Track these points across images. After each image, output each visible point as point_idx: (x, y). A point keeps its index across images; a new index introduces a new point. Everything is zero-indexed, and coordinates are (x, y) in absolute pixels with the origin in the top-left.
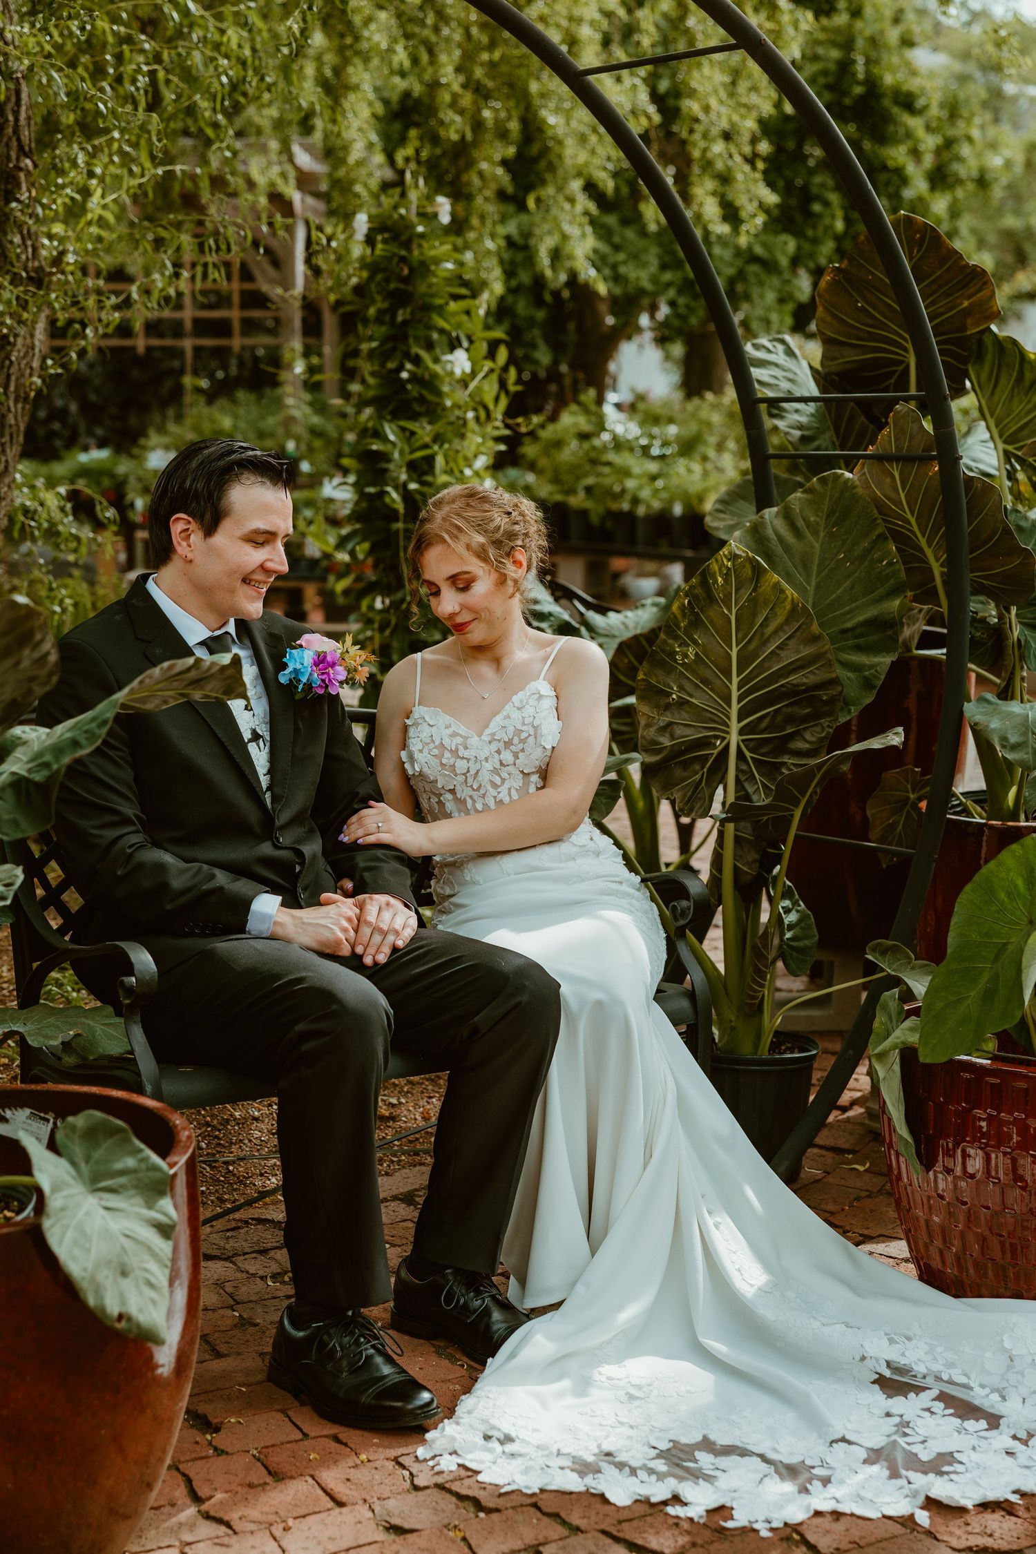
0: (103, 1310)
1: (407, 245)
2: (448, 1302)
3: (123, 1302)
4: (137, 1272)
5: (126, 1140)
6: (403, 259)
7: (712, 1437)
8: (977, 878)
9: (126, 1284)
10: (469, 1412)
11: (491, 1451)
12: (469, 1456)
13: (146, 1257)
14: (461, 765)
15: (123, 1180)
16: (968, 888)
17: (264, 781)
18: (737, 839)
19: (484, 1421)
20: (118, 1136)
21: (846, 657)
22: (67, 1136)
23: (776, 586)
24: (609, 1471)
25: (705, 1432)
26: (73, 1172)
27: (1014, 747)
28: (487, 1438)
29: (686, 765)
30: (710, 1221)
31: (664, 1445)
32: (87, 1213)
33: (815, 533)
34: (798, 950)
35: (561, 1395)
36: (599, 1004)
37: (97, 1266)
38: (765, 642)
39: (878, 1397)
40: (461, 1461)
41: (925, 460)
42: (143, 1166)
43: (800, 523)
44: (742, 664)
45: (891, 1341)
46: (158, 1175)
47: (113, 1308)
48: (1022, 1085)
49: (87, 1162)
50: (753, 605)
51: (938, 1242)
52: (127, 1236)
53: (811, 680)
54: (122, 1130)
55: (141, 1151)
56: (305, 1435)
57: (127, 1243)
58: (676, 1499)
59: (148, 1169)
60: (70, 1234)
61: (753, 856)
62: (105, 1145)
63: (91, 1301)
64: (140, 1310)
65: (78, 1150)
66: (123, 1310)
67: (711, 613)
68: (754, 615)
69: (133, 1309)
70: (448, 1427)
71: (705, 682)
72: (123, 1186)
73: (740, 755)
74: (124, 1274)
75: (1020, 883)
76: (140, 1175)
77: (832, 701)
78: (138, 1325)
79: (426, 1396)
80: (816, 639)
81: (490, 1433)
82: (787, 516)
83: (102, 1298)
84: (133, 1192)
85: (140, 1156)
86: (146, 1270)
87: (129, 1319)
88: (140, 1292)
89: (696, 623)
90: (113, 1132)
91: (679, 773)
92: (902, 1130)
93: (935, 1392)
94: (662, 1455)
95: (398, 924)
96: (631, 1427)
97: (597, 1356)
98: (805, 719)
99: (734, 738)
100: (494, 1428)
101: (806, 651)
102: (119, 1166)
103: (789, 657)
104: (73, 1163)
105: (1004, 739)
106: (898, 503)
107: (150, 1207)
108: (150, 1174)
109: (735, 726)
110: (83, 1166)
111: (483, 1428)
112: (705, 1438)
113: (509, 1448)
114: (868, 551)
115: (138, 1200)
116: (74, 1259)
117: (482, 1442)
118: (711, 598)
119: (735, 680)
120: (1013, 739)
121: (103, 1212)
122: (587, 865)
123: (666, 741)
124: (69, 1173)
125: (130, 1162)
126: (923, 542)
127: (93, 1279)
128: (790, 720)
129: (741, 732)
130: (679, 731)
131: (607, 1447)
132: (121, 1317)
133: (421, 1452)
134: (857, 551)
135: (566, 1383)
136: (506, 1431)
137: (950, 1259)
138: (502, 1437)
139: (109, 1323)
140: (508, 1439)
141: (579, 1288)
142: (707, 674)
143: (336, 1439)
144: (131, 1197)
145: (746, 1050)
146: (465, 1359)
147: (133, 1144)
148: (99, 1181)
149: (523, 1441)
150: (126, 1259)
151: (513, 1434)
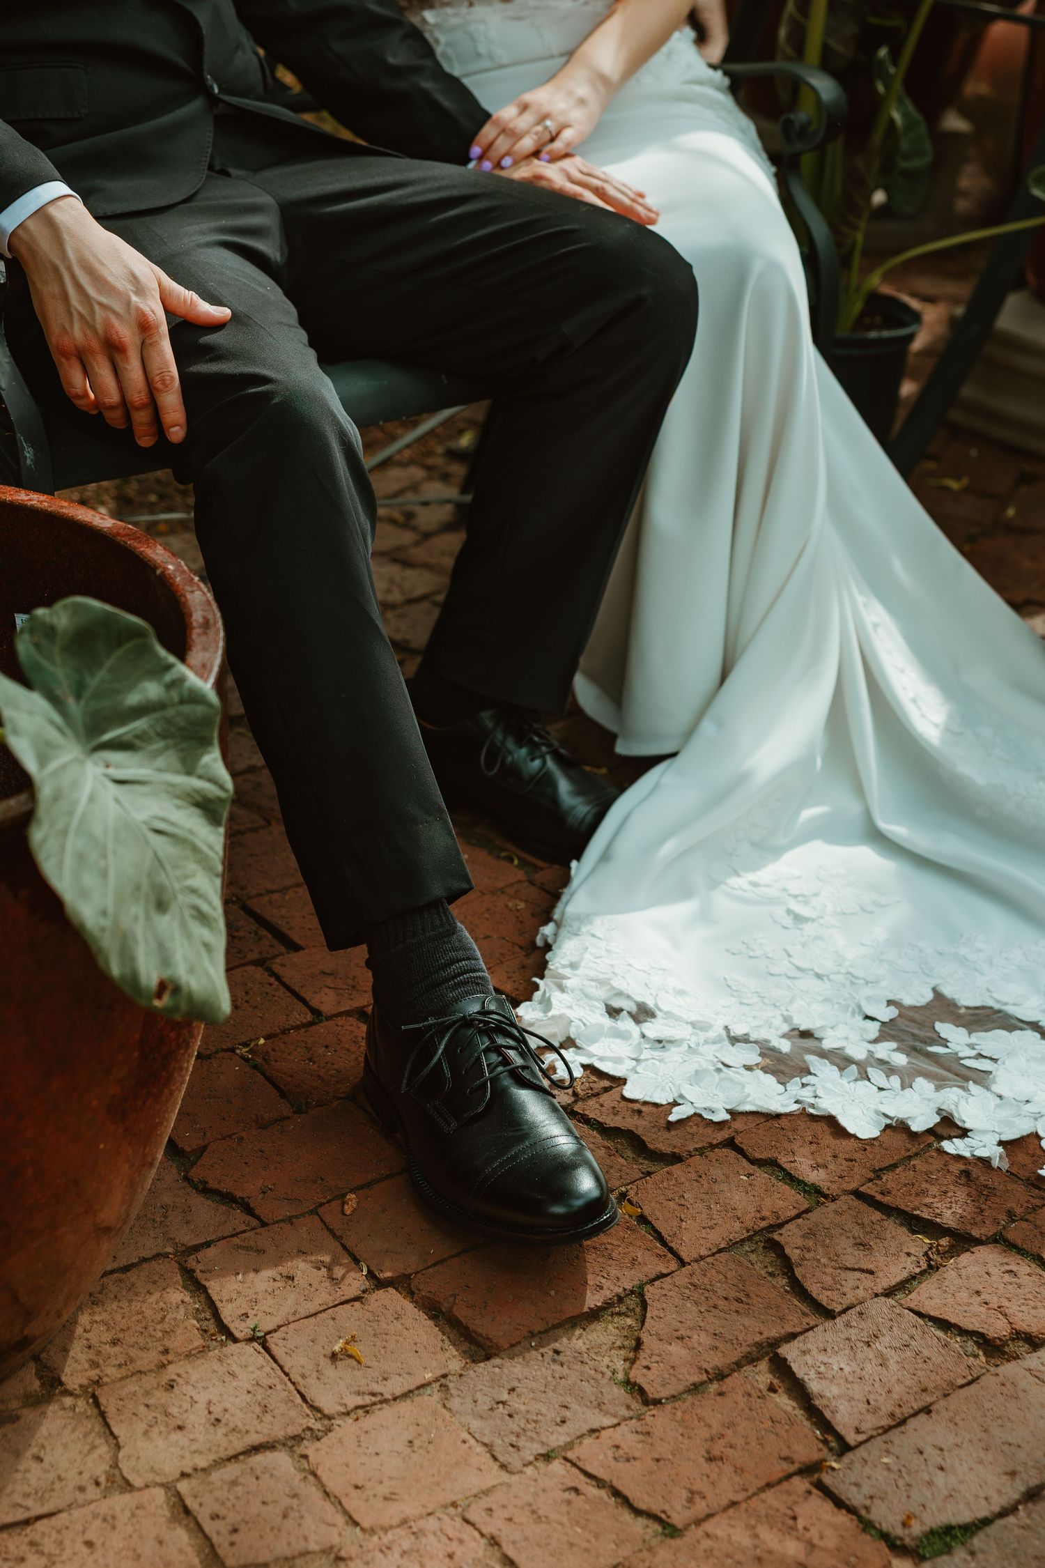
0: (134, 978)
2: (491, 763)
3: (165, 960)
4: (180, 897)
5: (145, 650)
7: (948, 991)
9: (166, 924)
10: (573, 966)
11: (623, 1036)
12: (595, 1049)
13: (192, 866)
15: (140, 724)
19: (602, 982)
20: (129, 645)
22: (37, 646)
24: (824, 1071)
25: (933, 982)
26: (58, 718)
28: (613, 1012)
30: (869, 623)
31: (887, 1014)
32: (92, 798)
37: (121, 901)
40: (586, 1061)
42: (175, 695)
46: (200, 710)
47: (150, 975)
49: (78, 696)
52: (159, 832)
54: (138, 633)
55: (169, 667)
56: (316, 1012)
57: (158, 842)
58: (949, 1126)
59: (182, 702)
62: (109, 663)
63: (115, 970)
64: (191, 970)
65: (60, 672)
66: (166, 974)
69: (181, 972)
72: (142, 737)
74: (161, 906)
76: (170, 712)
78: (190, 998)
81: (616, 1004)
83: (132, 959)
84: (160, 744)
85: (168, 677)
86: (193, 891)
87: (177, 990)
88: (188, 935)
90: (123, 636)
94: (888, 1031)
96: (819, 976)
100: (620, 994)
102: (133, 699)
107: (189, 772)
108: (187, 709)
110: (72, 703)
111: (602, 993)
112: (938, 995)
113: (653, 1029)
115: (170, 758)
116: (84, 894)
117: (607, 1021)
121: (114, 789)
124: (52, 722)
125: (152, 690)
127: (115, 927)
131: (799, 1021)
132: (162, 986)
136: (639, 999)
138: (634, 1009)
139: (143, 1003)
140: (643, 1014)
141: (696, 739)
144: (155, 755)
146: (512, 848)
147: (156, 656)
148: (104, 732)
149: (668, 1015)
150: (162, 878)
151: (651, 1003)
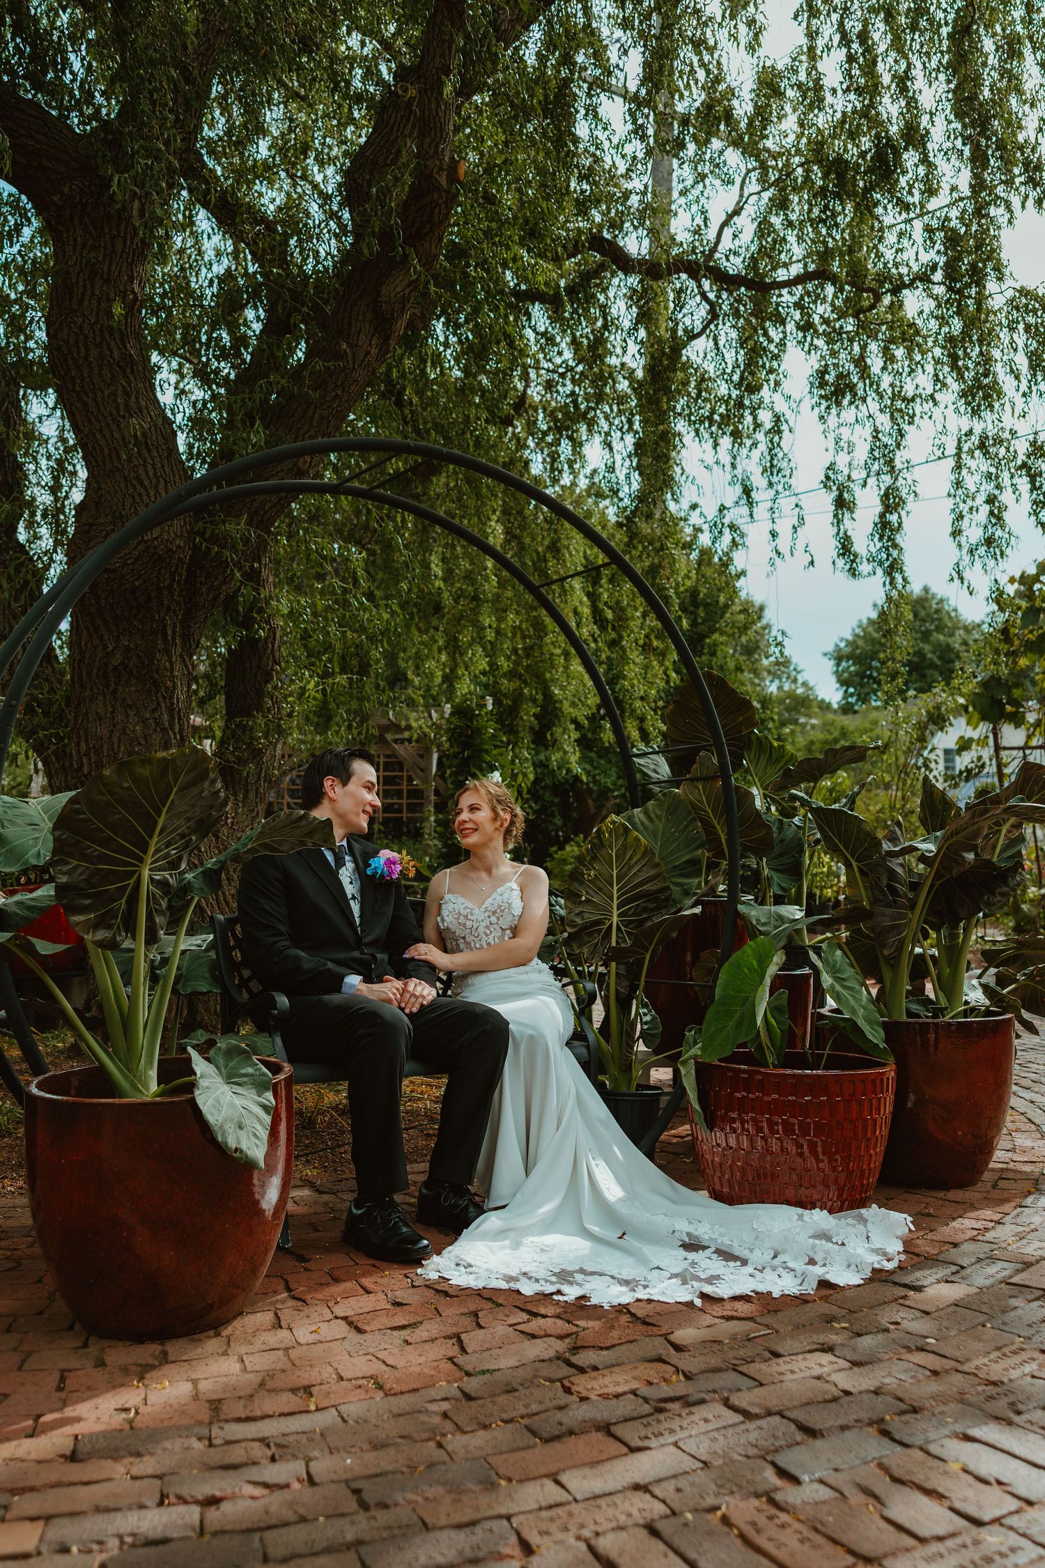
0: (226, 1143)
1: (471, 720)
2: (445, 1201)
3: (239, 1143)
4: (249, 1128)
5: (250, 1058)
6: (468, 727)
7: (585, 1268)
8: (731, 959)
9: (242, 1134)
11: (459, 1270)
12: (446, 1273)
14: (469, 924)
15: (245, 1079)
16: (726, 964)
17: (358, 921)
18: (618, 974)
19: (457, 1257)
20: (244, 1055)
21: (674, 880)
22: (215, 1051)
23: (636, 837)
24: (524, 1280)
25: (581, 1266)
26: (216, 1072)
27: (763, 924)
28: (458, 1265)
29: (590, 934)
30: (593, 1163)
31: (557, 1271)
32: (222, 1093)
33: (660, 820)
34: (651, 1035)
35: (504, 1248)
36: (531, 1037)
37: (225, 1120)
38: (630, 868)
39: (682, 1253)
40: (441, 1275)
41: (714, 778)
42: (259, 1075)
43: (653, 816)
44: (619, 880)
45: (690, 1223)
46: (267, 1081)
47: (232, 1144)
48: (759, 1077)
49: (226, 1068)
50: (624, 848)
51: (718, 1174)
52: (245, 1108)
53: (655, 888)
55: (257, 1065)
57: (244, 1112)
58: (559, 1292)
60: (210, 1102)
61: (626, 983)
62: (237, 1059)
63: (220, 1139)
64: (248, 1149)
65: (221, 1061)
66: (239, 1147)
67: (603, 852)
68: (625, 854)
69: (244, 1147)
70: (435, 1258)
71: (600, 889)
72: (245, 1082)
73: (618, 928)
74: (241, 1128)
75: (755, 963)
76: (256, 1077)
77: (667, 899)
78: (246, 1156)
79: (425, 1242)
80: (657, 865)
81: (460, 1263)
82: (646, 813)
83: (226, 1138)
84: (251, 1086)
85: (255, 1067)
86: (254, 1128)
87: (242, 1151)
88: (250, 1140)
89: (595, 858)
90: (243, 1052)
91: (586, 938)
92: (696, 1106)
93: (713, 1249)
94: (555, 1274)
95: (425, 993)
96: (541, 1262)
97: (526, 1231)
98: (653, 910)
99: (615, 919)
100: (463, 1260)
101: (652, 872)
102: (243, 1071)
103: (643, 876)
104: (218, 1068)
105: (758, 920)
106: (702, 802)
107: (261, 1096)
108: (262, 1078)
109: (615, 913)
110: (222, 1069)
111: (457, 1260)
112: (581, 1269)
113: (469, 1269)
114: (686, 827)
115: (254, 1091)
116: (212, 1114)
117: (455, 1266)
118: (602, 845)
119: (615, 888)
120: (763, 921)
121: (231, 1094)
122: (533, 976)
123: (579, 921)
124: (214, 1072)
125: (250, 1070)
126: (715, 822)
127: (221, 1127)
128: (645, 910)
129: (619, 916)
130: (586, 915)
131: (524, 1270)
132: (236, 1150)
133: (419, 1271)
134: (681, 827)
135: (507, 1242)
136: (469, 1262)
137: (725, 1183)
138: (466, 1265)
139: (229, 1152)
140: (470, 1266)
141: (519, 1196)
142: (601, 885)
143: (374, 1266)
144: (250, 1089)
145: (624, 1089)
147: (253, 1060)
148: (231, 1078)
149: (478, 1267)
150: (243, 1120)
151: (473, 1263)
